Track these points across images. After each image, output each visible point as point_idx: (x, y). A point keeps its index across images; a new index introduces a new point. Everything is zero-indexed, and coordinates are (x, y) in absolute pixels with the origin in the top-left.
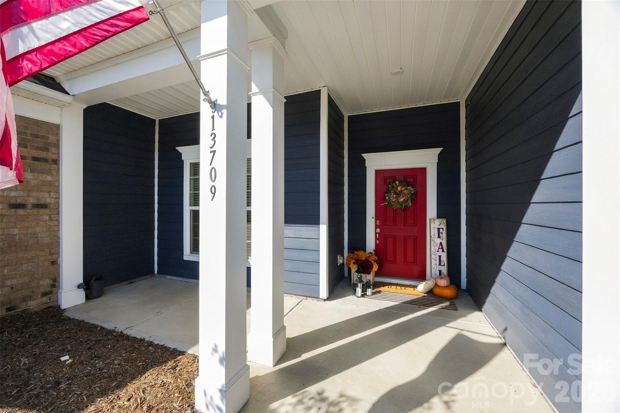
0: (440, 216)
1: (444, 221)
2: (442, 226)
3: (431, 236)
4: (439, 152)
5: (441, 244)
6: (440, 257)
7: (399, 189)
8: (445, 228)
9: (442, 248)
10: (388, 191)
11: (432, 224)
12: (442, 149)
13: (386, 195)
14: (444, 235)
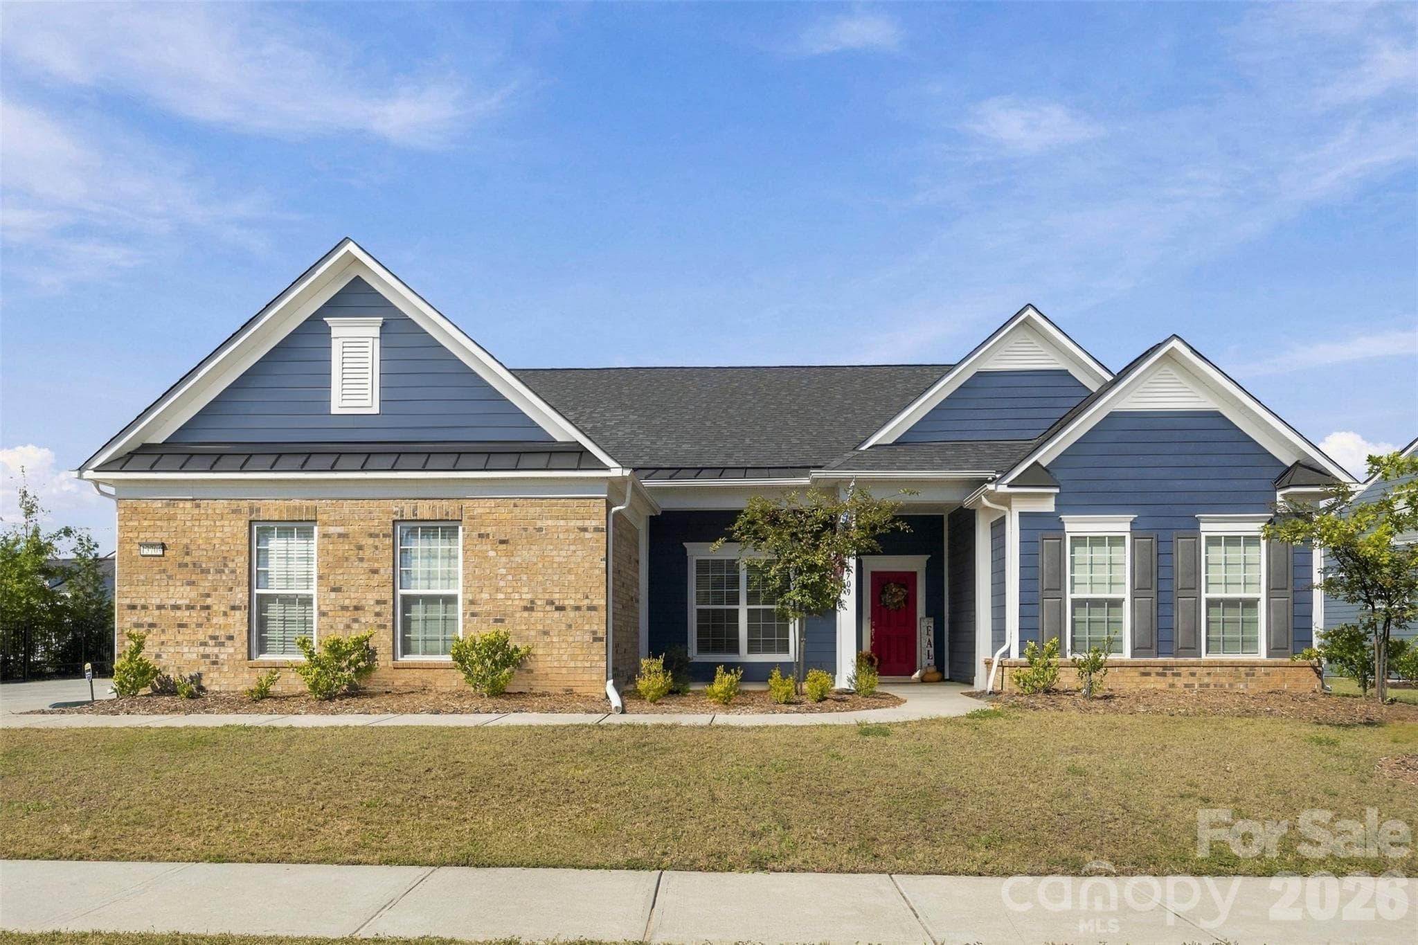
0: (928, 615)
1: (932, 619)
2: (930, 625)
3: (921, 633)
4: (927, 558)
5: (929, 641)
6: (928, 651)
7: (894, 590)
8: (932, 626)
9: (931, 645)
10: (883, 592)
11: (922, 623)
12: (930, 556)
13: (882, 596)
14: (932, 632)
